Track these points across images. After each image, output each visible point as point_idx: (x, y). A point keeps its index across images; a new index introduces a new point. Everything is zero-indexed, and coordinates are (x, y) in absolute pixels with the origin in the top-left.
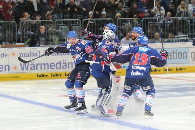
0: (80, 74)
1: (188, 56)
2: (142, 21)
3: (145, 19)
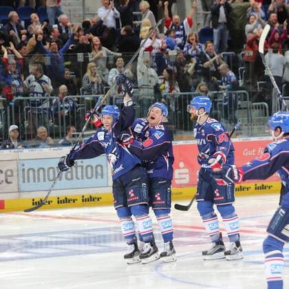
0: (133, 193)
1: (105, 172)
2: (12, 104)
3: (17, 100)
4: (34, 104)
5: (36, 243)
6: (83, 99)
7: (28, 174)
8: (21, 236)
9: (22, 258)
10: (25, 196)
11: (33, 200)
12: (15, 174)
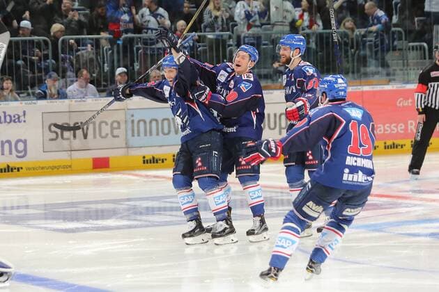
3: (126, 38)
4: (145, 42)
5: (147, 208)
6: (205, 37)
7: (138, 127)
8: (129, 200)
9: (130, 227)
10: (134, 152)
11: (144, 157)
12: (123, 126)
